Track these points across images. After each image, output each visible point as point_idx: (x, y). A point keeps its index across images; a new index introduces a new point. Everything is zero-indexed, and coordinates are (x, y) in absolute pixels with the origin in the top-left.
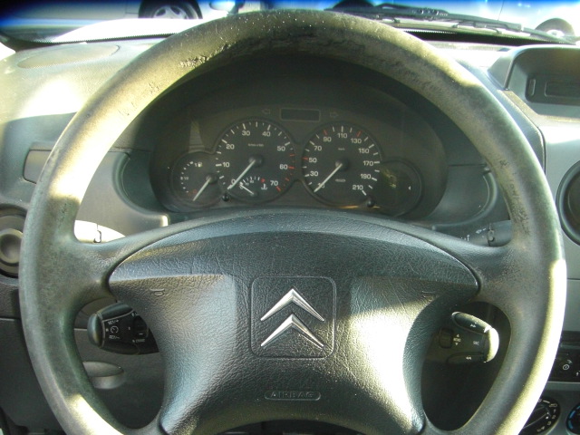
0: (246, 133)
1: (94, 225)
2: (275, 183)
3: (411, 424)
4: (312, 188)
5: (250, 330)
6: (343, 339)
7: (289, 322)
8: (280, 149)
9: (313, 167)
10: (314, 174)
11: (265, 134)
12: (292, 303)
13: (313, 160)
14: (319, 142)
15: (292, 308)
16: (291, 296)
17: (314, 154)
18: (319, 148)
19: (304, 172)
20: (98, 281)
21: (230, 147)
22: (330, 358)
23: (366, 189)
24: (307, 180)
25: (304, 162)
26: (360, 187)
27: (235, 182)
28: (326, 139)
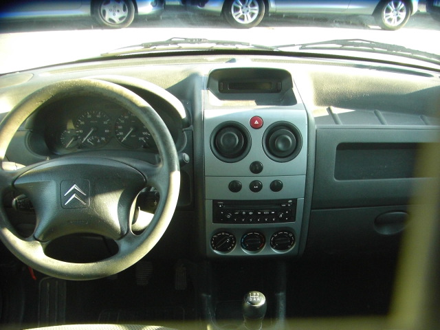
0: (89, 116)
1: (13, 163)
2: (103, 139)
3: (119, 228)
4: (120, 140)
5: (61, 199)
6: (93, 202)
7: (74, 196)
8: (105, 123)
9: (120, 130)
10: (121, 133)
11: (98, 116)
12: (74, 189)
13: (120, 127)
14: (123, 119)
15: (74, 191)
16: (74, 187)
17: (121, 124)
18: (123, 122)
19: (116, 133)
20: (10, 184)
21: (82, 123)
22: (89, 208)
23: (145, 139)
24: (118, 137)
25: (116, 128)
26: (143, 139)
27: (85, 139)
28: (126, 117)
